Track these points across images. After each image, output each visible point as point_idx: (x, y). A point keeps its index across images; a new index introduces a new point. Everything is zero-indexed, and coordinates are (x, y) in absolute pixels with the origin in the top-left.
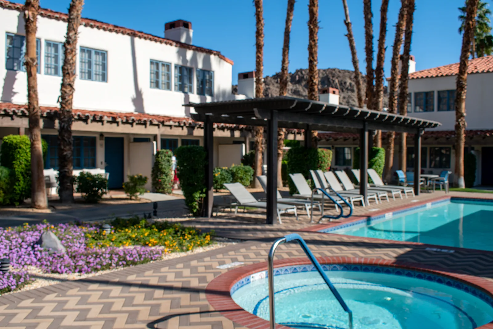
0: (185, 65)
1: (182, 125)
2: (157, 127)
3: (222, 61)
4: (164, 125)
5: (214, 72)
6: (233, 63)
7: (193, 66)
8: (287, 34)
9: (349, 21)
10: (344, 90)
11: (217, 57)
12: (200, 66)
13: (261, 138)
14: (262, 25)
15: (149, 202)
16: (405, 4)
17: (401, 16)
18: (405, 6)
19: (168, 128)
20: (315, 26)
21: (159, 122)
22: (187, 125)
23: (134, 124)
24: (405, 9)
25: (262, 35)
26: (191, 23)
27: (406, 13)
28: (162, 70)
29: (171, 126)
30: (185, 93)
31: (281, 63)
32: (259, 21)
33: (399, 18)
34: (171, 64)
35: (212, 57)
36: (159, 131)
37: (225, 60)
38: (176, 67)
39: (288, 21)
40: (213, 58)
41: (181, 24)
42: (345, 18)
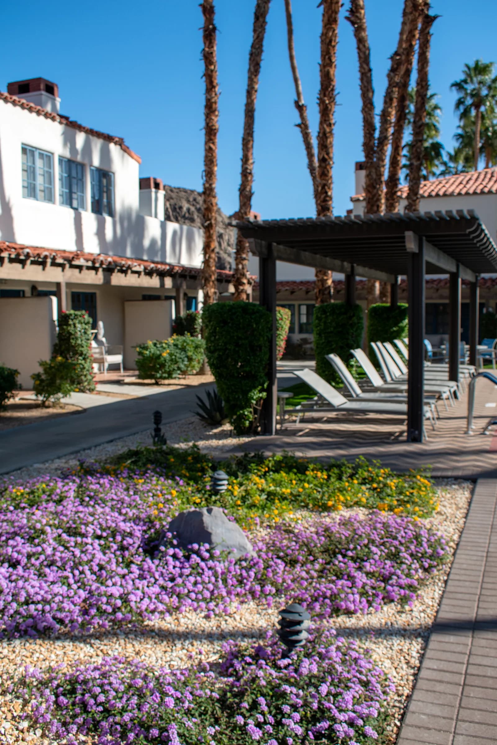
0: (73, 159)
1: (97, 265)
2: (60, 269)
3: (126, 155)
4: (72, 266)
5: (114, 173)
6: (140, 160)
7: (86, 162)
8: (250, 114)
9: (302, 102)
10: (179, 218)
11: (118, 147)
12: (96, 162)
13: (213, 290)
14: (216, 94)
15: (80, 409)
16: (395, 82)
17: (388, 100)
18: (395, 84)
19: (77, 271)
20: (332, 99)
21: (65, 259)
22: (104, 266)
23: (29, 262)
24: (394, 89)
25: (217, 113)
26: (57, 85)
27: (396, 95)
28: (39, 163)
29: (80, 268)
30: (76, 209)
31: (240, 163)
32: (210, 86)
33: (385, 102)
34: (53, 154)
35: (112, 146)
36: (64, 276)
37: (129, 154)
38: (61, 161)
39: (250, 92)
40: (114, 148)
41: (42, 86)
42: (296, 99)
